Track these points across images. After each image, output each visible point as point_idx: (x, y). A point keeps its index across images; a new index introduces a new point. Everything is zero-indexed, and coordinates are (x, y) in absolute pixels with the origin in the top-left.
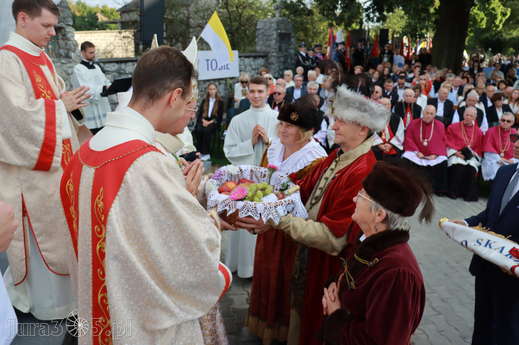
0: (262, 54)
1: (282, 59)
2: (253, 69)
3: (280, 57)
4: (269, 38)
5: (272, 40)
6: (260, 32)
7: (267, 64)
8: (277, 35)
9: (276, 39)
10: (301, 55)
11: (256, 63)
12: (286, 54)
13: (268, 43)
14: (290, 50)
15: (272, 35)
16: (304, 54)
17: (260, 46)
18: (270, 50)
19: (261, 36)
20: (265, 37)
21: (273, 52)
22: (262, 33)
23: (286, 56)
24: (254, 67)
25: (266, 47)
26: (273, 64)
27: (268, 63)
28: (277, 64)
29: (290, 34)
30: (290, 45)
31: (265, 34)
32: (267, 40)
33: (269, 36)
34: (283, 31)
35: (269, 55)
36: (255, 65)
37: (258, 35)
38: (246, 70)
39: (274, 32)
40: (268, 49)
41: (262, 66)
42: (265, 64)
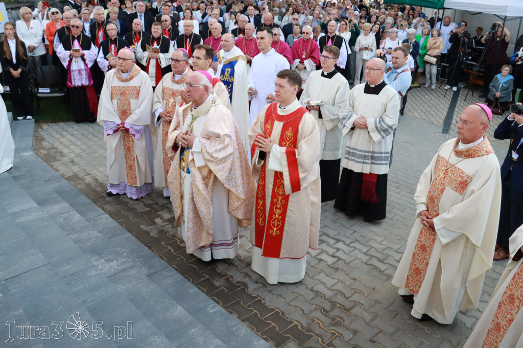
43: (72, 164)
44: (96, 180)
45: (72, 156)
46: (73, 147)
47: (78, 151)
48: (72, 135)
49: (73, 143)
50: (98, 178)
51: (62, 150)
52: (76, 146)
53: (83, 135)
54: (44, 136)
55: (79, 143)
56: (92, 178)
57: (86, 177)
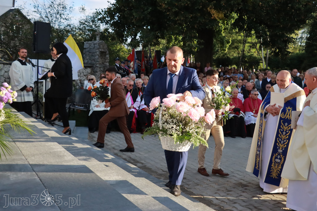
0: (90, 65)
1: (102, 69)
2: (84, 75)
3: (101, 67)
4: (93, 54)
5: (96, 56)
6: (87, 50)
7: (92, 72)
8: (99, 52)
9: (98, 55)
10: (116, 66)
11: (86, 71)
12: (104, 65)
13: (93, 58)
14: (106, 63)
15: (96, 52)
16: (118, 65)
17: (87, 60)
18: (95, 63)
19: (88, 53)
20: (91, 54)
21: (97, 64)
22: (88, 51)
23: (104, 67)
24: (85, 74)
25: (91, 61)
26: (97, 72)
27: (94, 72)
28: (99, 72)
29: (106, 52)
30: (106, 59)
31: (90, 52)
32: (92, 56)
33: (93, 53)
34: (102, 50)
35: (94, 66)
36: (86, 72)
37: (86, 52)
38: (81, 76)
39: (97, 51)
40: (93, 62)
41: (89, 73)
42: (91, 72)
43: (113, 149)
44: (130, 158)
45: (113, 146)
46: (113, 142)
47: (117, 144)
48: (113, 137)
49: (114, 141)
50: (131, 157)
51: (107, 143)
52: (116, 142)
53: (120, 137)
54: (95, 136)
55: (118, 141)
56: (127, 156)
57: (123, 155)
